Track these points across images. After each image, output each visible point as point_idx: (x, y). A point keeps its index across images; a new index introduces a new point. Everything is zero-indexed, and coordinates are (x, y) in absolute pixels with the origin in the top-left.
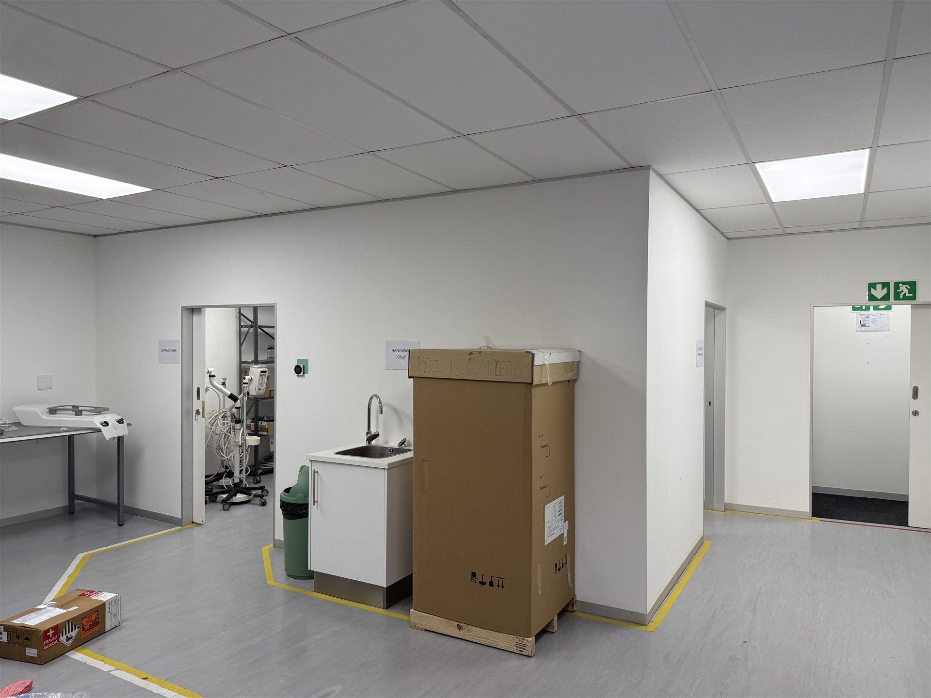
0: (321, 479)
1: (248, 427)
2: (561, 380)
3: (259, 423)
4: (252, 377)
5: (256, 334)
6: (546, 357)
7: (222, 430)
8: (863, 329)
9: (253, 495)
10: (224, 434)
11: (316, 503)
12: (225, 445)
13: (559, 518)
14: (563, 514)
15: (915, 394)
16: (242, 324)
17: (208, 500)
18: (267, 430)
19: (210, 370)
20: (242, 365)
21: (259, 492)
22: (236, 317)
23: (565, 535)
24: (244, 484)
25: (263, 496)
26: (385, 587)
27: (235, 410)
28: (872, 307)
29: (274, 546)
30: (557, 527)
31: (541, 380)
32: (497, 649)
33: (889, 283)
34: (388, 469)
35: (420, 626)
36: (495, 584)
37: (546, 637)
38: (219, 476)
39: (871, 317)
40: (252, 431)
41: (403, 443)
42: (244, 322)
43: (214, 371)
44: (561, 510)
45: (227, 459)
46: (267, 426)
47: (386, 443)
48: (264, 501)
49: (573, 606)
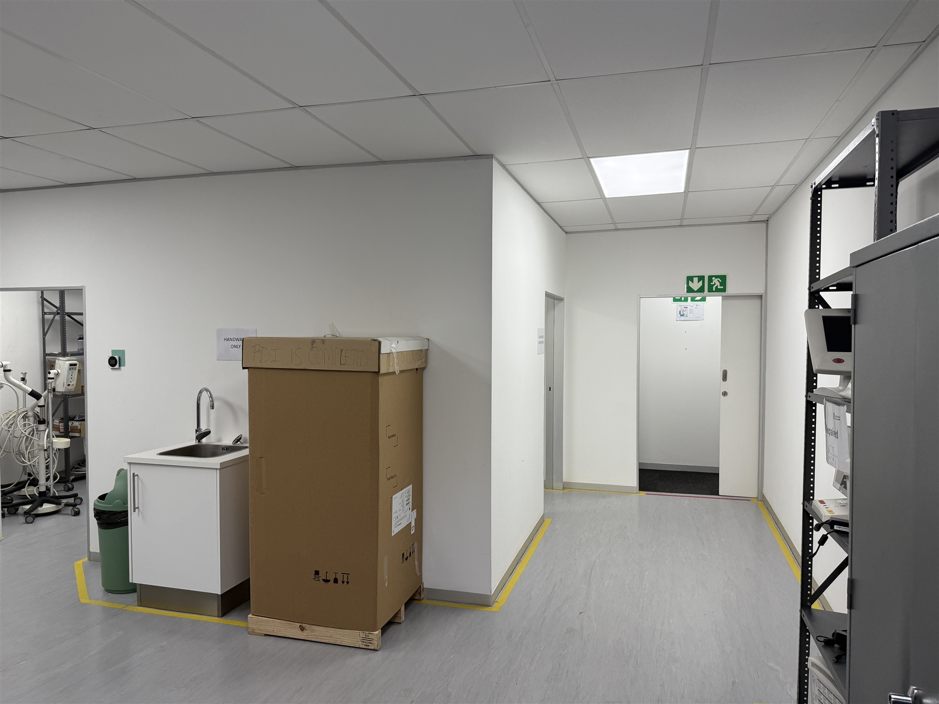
0: (142, 482)
1: (55, 428)
2: (409, 368)
3: (70, 424)
4: (59, 371)
5: (63, 323)
6: (393, 345)
7: (22, 433)
8: (682, 318)
9: (63, 504)
10: (25, 437)
11: (137, 510)
12: (26, 450)
13: (407, 507)
14: (411, 503)
15: (725, 378)
16: (46, 310)
17: (6, 512)
18: (80, 431)
19: (4, 363)
20: (47, 357)
21: (71, 500)
22: (38, 302)
23: (413, 524)
24: (52, 492)
25: (76, 505)
26: (220, 593)
27: (38, 409)
28: (689, 299)
29: (89, 559)
30: (405, 516)
31: (389, 368)
32: (342, 647)
33: (704, 276)
34: (220, 469)
35: (260, 632)
36: (340, 581)
37: (393, 628)
38: (20, 485)
39: (689, 307)
40: (60, 432)
41: (238, 440)
42: (48, 308)
43: (10, 364)
44: (409, 499)
45: (30, 465)
46: (79, 426)
47: (219, 441)
48: (77, 510)
49: (420, 594)
